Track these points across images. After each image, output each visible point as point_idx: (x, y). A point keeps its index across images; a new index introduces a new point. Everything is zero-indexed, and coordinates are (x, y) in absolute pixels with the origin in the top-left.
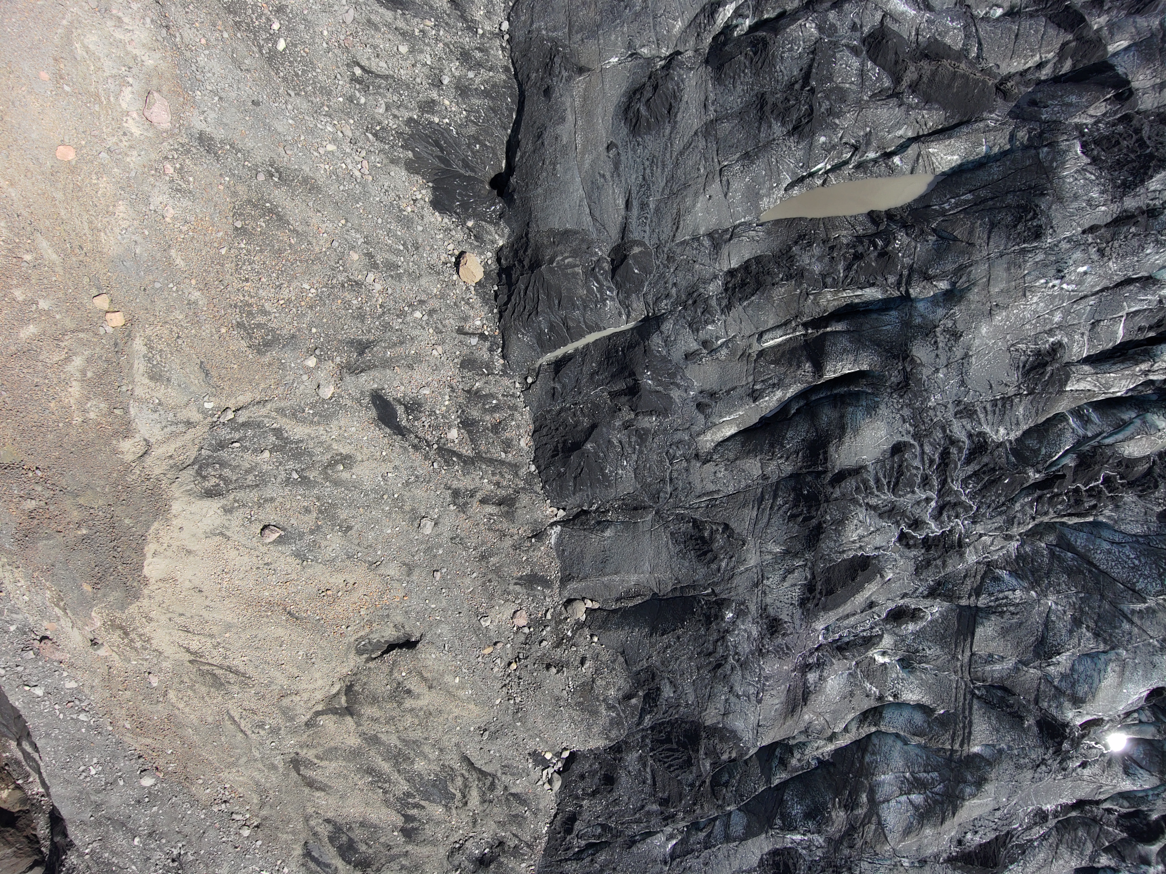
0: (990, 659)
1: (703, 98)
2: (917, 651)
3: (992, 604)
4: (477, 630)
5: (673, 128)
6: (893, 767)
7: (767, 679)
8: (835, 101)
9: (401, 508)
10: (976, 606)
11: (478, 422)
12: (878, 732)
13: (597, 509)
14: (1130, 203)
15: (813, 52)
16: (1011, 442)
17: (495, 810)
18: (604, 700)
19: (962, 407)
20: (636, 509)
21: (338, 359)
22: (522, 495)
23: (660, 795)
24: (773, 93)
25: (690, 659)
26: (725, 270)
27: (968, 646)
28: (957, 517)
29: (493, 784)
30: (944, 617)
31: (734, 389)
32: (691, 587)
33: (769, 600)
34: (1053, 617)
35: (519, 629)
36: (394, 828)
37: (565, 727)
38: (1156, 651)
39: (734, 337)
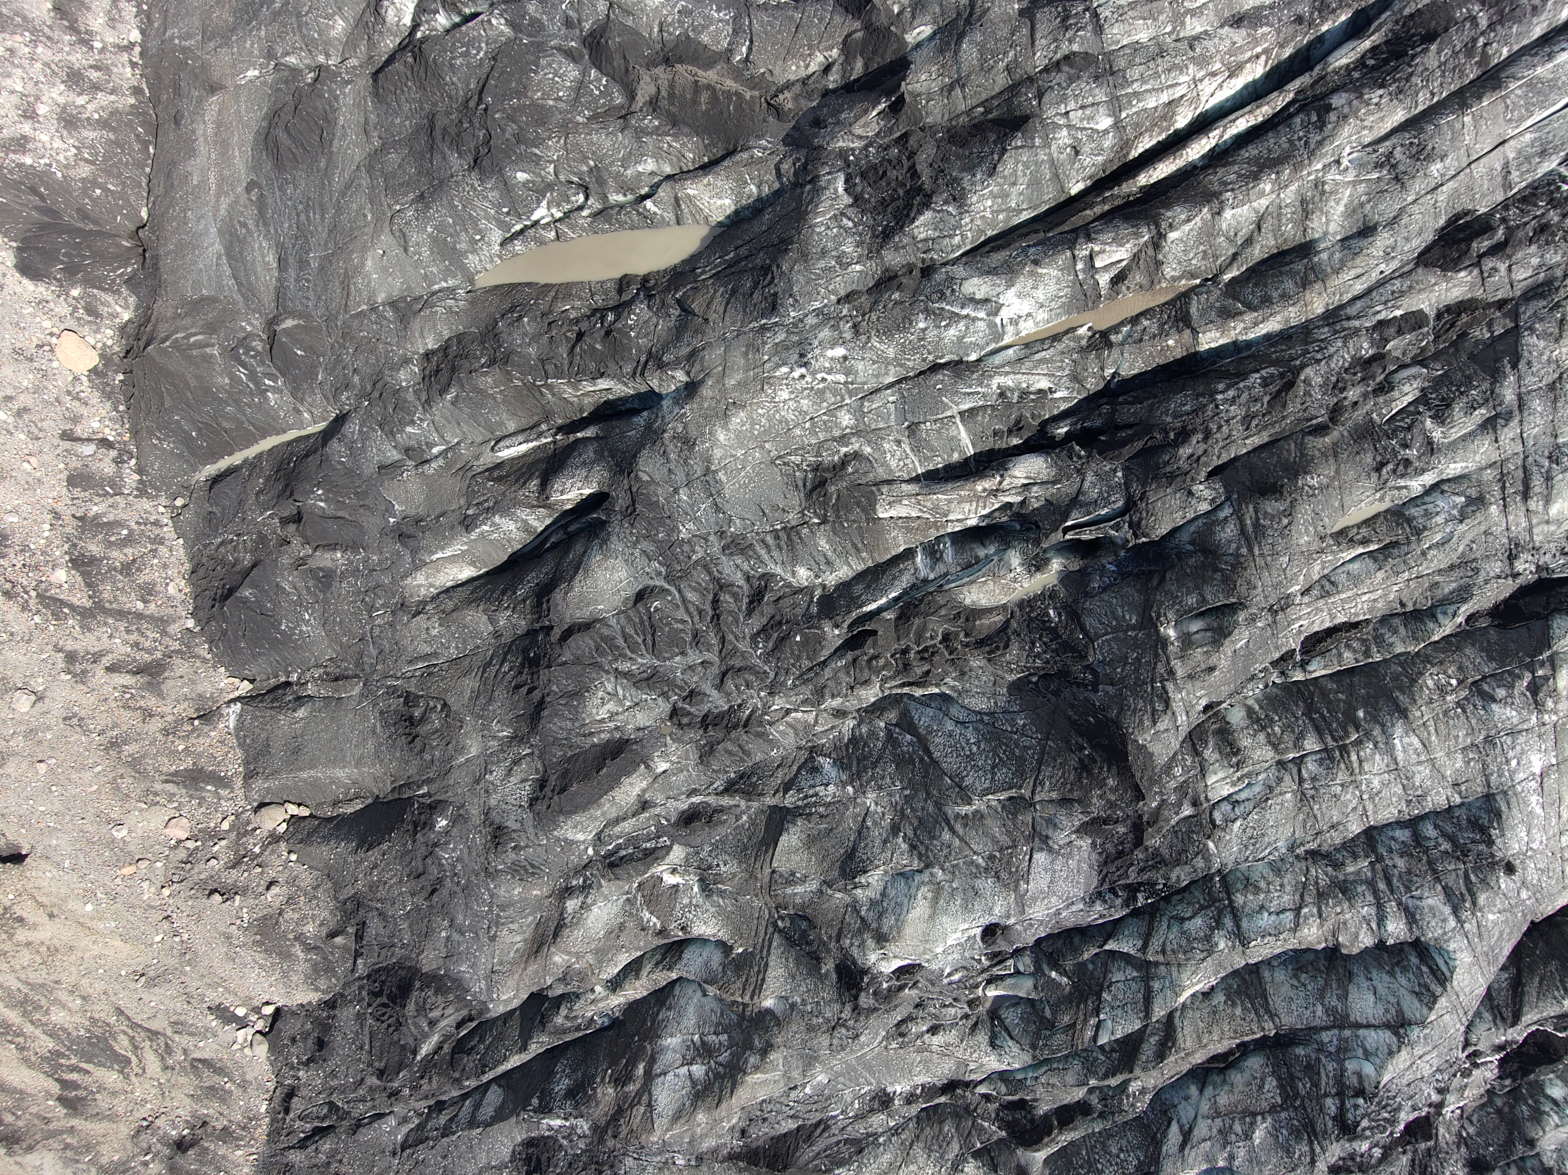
0: (791, 879)
1: (362, 120)
2: (710, 867)
3: (800, 803)
4: (109, 843)
5: (329, 160)
6: (682, 1027)
7: (502, 908)
8: (527, 123)
10: (784, 807)
11: (101, 560)
12: (680, 979)
13: (296, 680)
14: (893, 258)
15: (494, 58)
16: (823, 589)
17: (182, 1080)
18: (296, 939)
19: (729, 539)
20: (339, 679)
22: (177, 661)
23: (376, 1064)
24: (448, 114)
25: (401, 881)
26: (421, 351)
27: (769, 859)
28: (749, 686)
29: (167, 1045)
30: (753, 822)
31: (442, 514)
32: (407, 785)
33: (493, 802)
34: (869, 824)
35: (179, 842)
36: (49, 1095)
37: (253, 975)
38: (979, 872)
39: (458, 443)
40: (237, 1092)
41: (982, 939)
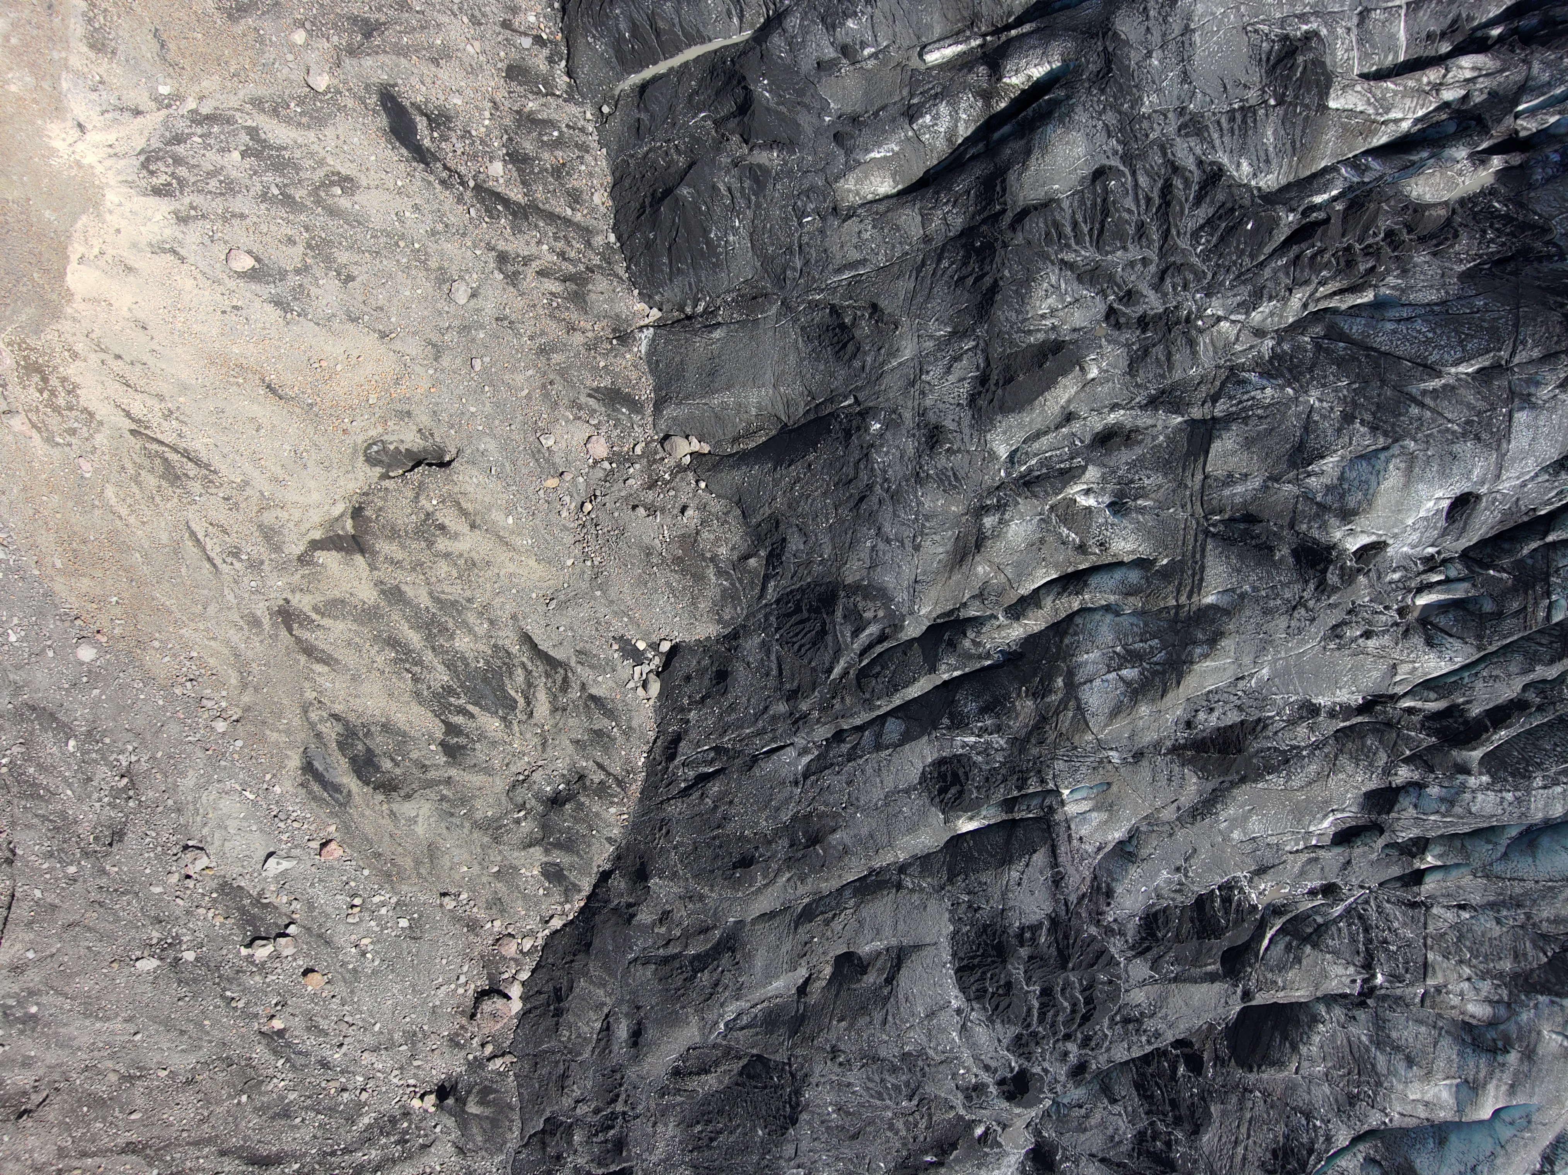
0: (1229, 480)
2: (1132, 481)
3: (1234, 410)
4: (537, 453)
6: (1099, 644)
7: (927, 518)
9: (424, 262)
10: (1213, 418)
11: (533, 159)
12: (1082, 609)
13: (705, 310)
16: (1259, 189)
17: (572, 722)
18: (711, 560)
19: (1187, 117)
20: (754, 298)
21: (336, 38)
22: (598, 277)
23: (788, 686)
25: (825, 494)
27: (1200, 466)
28: (1185, 287)
29: (565, 679)
30: (1170, 441)
31: (883, 108)
32: (831, 400)
33: (928, 402)
34: (1316, 418)
35: (596, 462)
36: (431, 740)
37: (662, 601)
38: (1456, 438)
39: (887, 47)
40: (620, 740)
41: (1448, 513)
